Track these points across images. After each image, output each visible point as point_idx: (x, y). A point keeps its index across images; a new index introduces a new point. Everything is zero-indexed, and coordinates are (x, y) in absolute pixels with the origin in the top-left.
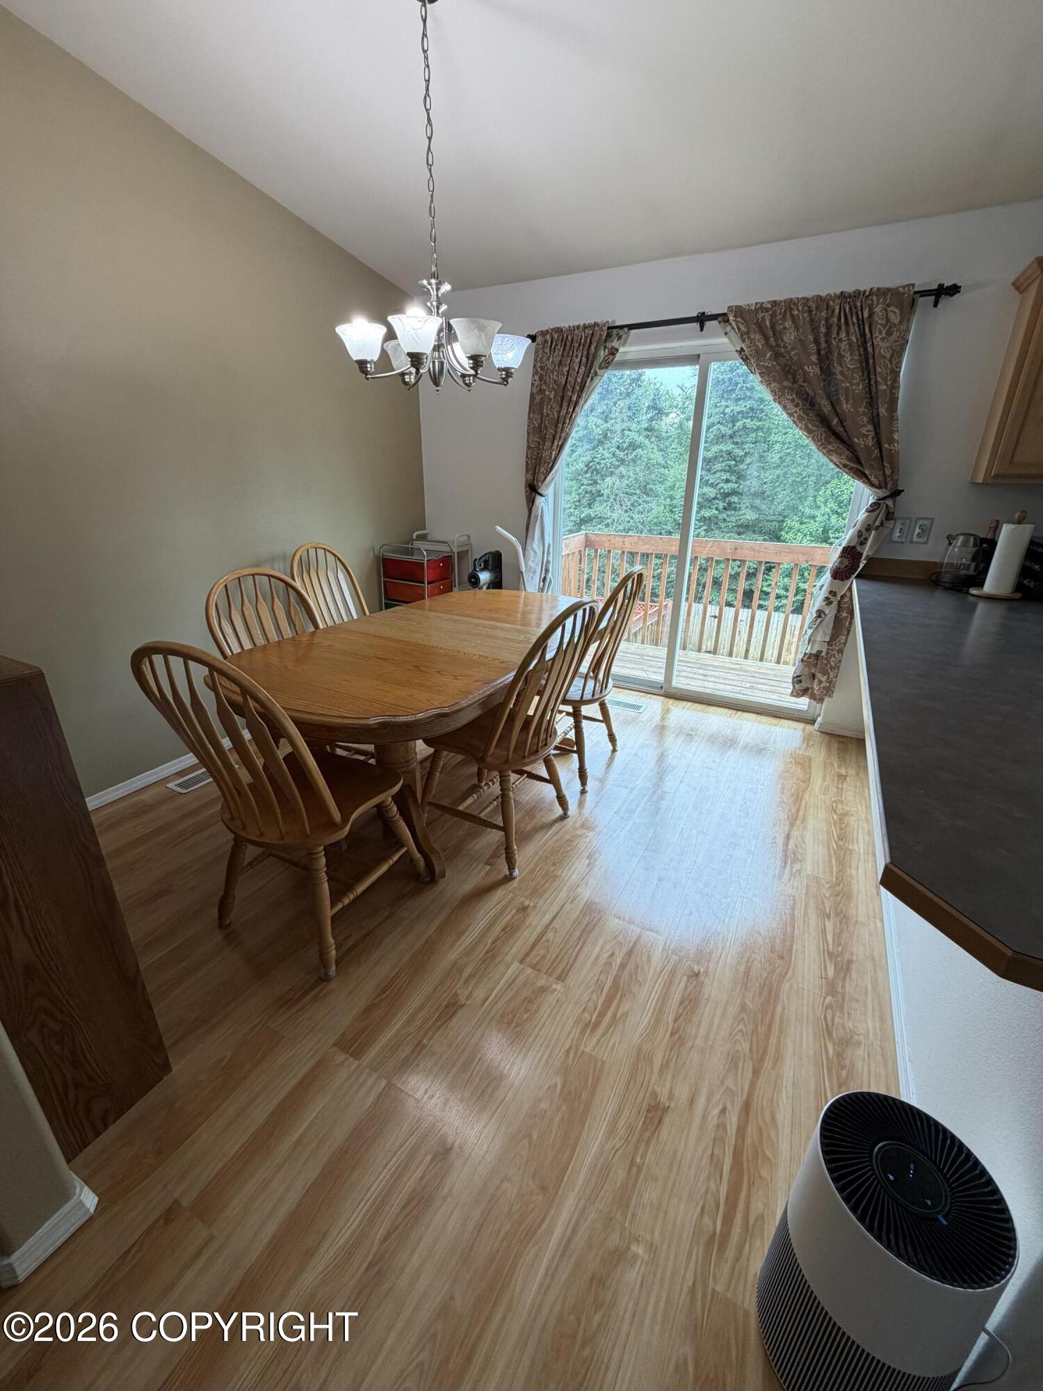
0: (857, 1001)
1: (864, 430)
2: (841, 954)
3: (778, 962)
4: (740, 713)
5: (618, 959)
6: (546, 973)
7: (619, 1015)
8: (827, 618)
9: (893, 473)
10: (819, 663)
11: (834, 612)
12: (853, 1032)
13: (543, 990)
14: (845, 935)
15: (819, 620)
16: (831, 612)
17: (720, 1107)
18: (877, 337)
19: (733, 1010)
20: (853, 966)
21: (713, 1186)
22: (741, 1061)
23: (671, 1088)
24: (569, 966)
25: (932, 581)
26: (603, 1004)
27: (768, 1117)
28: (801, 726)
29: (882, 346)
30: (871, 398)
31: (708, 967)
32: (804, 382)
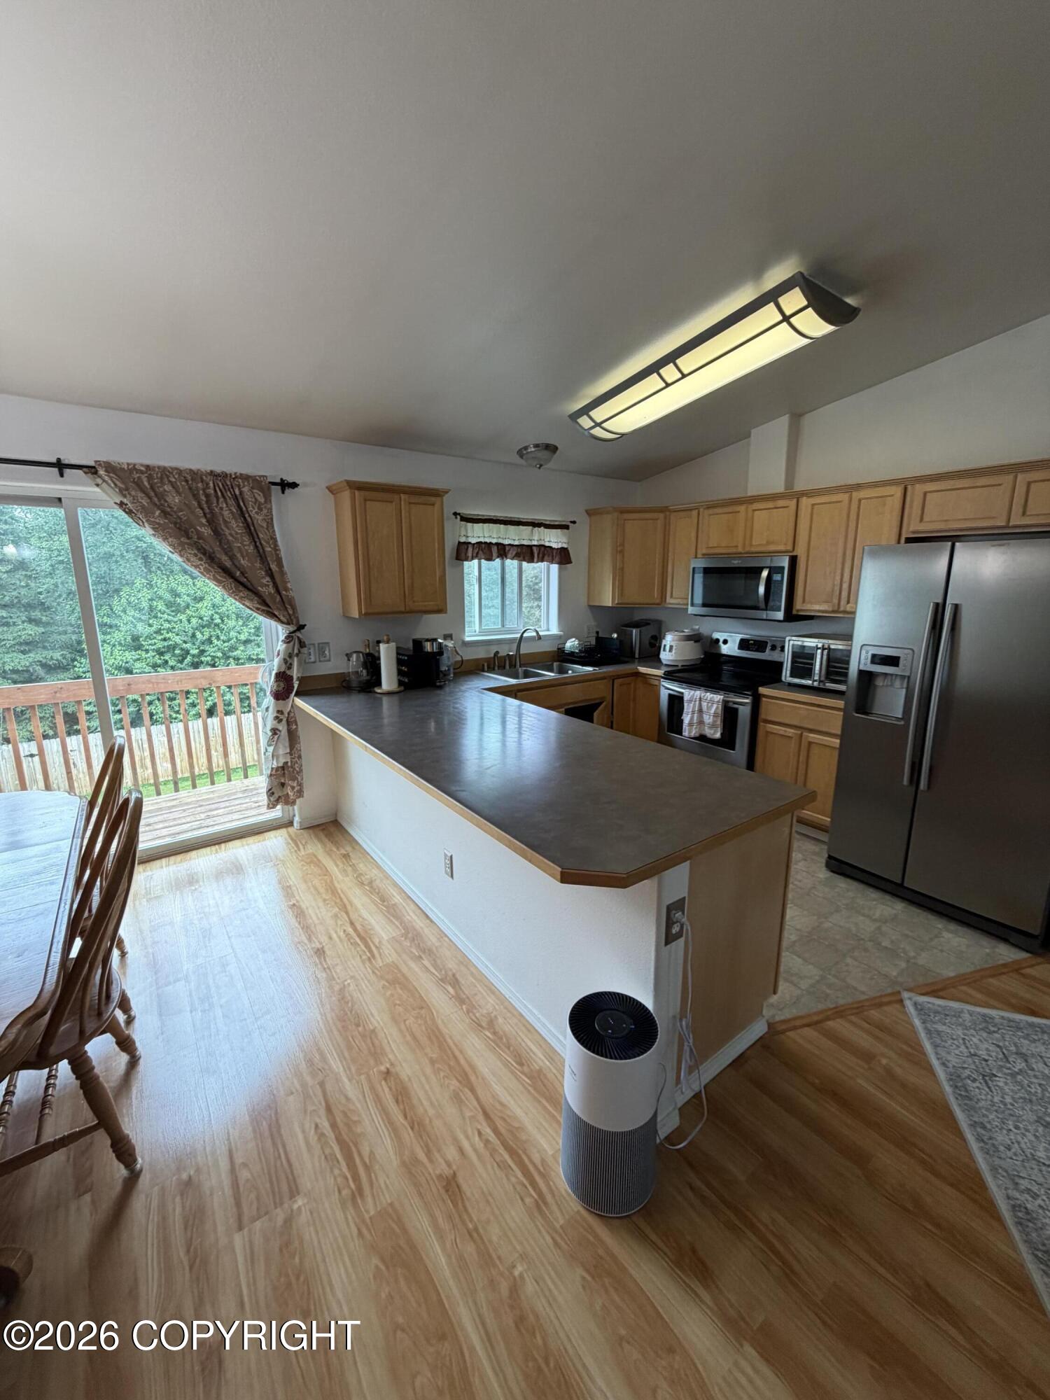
0: (476, 994)
1: (264, 581)
2: (446, 975)
3: (423, 1012)
4: (223, 845)
5: (325, 1125)
6: (276, 1208)
7: (367, 1161)
8: (283, 733)
9: (294, 612)
10: (286, 772)
11: (286, 727)
12: (489, 1014)
13: (288, 1221)
14: (439, 962)
15: (276, 737)
16: (283, 728)
17: (476, 1133)
18: (252, 511)
19: (428, 1070)
20: (458, 976)
21: (513, 1179)
22: (461, 1094)
23: (445, 1160)
24: (290, 1177)
25: (344, 687)
26: (349, 1168)
27: (499, 1107)
28: (283, 831)
29: (259, 519)
30: (261, 556)
31: (389, 1059)
32: (199, 538)
